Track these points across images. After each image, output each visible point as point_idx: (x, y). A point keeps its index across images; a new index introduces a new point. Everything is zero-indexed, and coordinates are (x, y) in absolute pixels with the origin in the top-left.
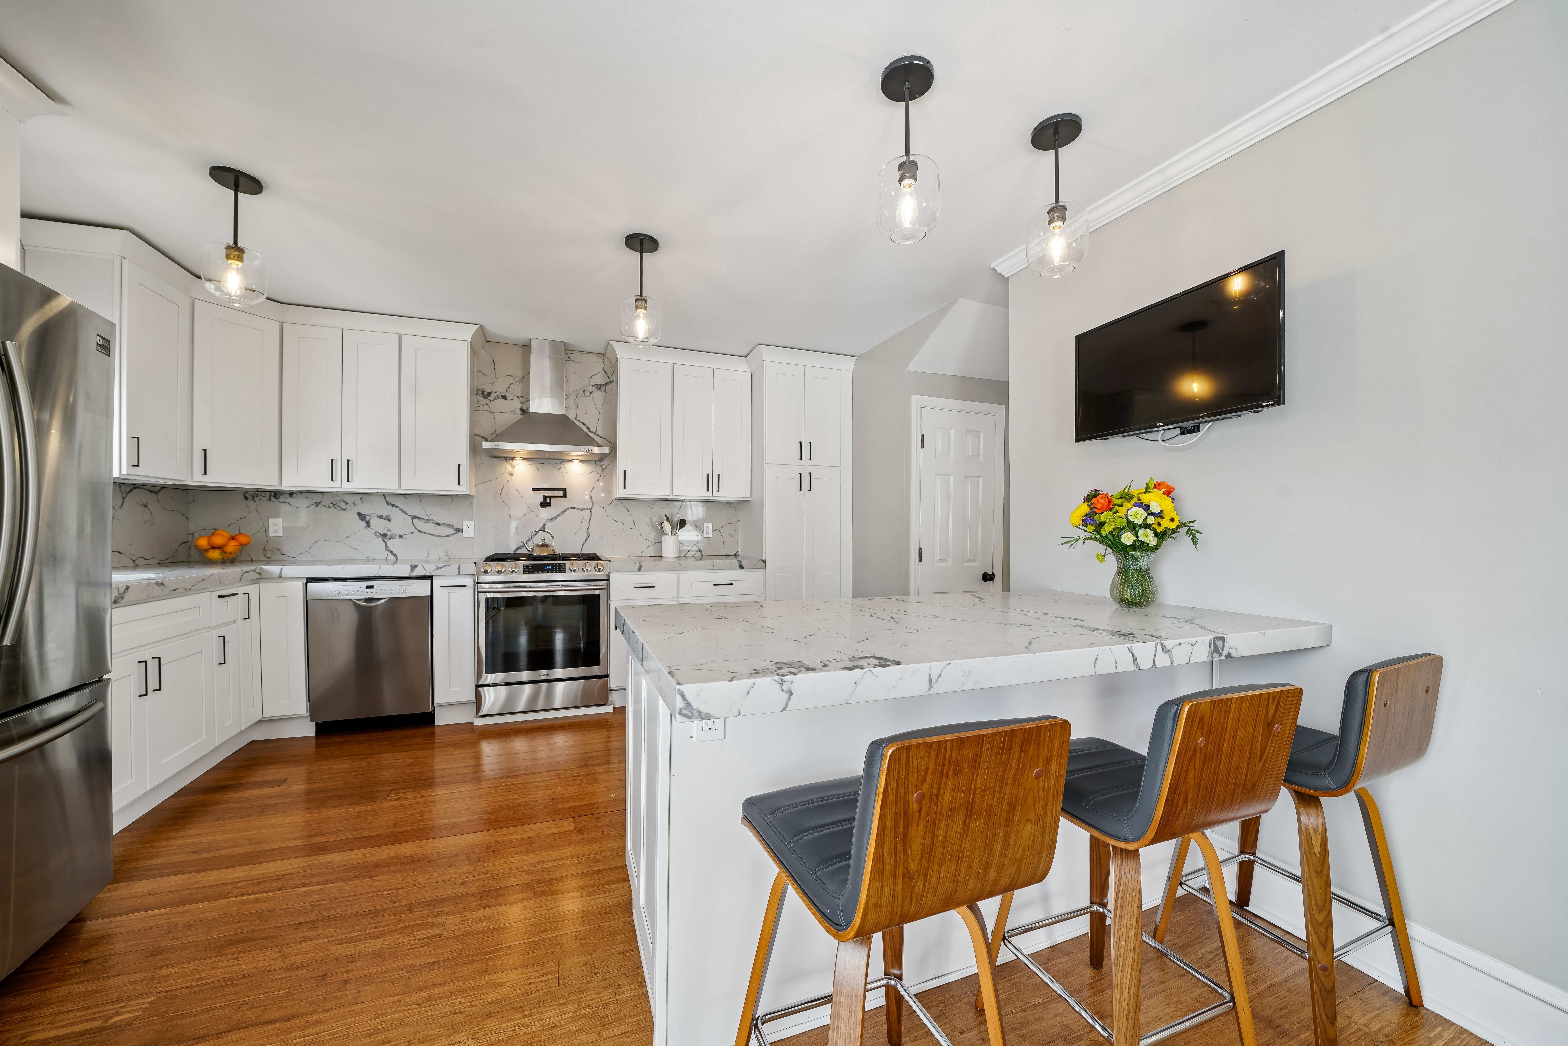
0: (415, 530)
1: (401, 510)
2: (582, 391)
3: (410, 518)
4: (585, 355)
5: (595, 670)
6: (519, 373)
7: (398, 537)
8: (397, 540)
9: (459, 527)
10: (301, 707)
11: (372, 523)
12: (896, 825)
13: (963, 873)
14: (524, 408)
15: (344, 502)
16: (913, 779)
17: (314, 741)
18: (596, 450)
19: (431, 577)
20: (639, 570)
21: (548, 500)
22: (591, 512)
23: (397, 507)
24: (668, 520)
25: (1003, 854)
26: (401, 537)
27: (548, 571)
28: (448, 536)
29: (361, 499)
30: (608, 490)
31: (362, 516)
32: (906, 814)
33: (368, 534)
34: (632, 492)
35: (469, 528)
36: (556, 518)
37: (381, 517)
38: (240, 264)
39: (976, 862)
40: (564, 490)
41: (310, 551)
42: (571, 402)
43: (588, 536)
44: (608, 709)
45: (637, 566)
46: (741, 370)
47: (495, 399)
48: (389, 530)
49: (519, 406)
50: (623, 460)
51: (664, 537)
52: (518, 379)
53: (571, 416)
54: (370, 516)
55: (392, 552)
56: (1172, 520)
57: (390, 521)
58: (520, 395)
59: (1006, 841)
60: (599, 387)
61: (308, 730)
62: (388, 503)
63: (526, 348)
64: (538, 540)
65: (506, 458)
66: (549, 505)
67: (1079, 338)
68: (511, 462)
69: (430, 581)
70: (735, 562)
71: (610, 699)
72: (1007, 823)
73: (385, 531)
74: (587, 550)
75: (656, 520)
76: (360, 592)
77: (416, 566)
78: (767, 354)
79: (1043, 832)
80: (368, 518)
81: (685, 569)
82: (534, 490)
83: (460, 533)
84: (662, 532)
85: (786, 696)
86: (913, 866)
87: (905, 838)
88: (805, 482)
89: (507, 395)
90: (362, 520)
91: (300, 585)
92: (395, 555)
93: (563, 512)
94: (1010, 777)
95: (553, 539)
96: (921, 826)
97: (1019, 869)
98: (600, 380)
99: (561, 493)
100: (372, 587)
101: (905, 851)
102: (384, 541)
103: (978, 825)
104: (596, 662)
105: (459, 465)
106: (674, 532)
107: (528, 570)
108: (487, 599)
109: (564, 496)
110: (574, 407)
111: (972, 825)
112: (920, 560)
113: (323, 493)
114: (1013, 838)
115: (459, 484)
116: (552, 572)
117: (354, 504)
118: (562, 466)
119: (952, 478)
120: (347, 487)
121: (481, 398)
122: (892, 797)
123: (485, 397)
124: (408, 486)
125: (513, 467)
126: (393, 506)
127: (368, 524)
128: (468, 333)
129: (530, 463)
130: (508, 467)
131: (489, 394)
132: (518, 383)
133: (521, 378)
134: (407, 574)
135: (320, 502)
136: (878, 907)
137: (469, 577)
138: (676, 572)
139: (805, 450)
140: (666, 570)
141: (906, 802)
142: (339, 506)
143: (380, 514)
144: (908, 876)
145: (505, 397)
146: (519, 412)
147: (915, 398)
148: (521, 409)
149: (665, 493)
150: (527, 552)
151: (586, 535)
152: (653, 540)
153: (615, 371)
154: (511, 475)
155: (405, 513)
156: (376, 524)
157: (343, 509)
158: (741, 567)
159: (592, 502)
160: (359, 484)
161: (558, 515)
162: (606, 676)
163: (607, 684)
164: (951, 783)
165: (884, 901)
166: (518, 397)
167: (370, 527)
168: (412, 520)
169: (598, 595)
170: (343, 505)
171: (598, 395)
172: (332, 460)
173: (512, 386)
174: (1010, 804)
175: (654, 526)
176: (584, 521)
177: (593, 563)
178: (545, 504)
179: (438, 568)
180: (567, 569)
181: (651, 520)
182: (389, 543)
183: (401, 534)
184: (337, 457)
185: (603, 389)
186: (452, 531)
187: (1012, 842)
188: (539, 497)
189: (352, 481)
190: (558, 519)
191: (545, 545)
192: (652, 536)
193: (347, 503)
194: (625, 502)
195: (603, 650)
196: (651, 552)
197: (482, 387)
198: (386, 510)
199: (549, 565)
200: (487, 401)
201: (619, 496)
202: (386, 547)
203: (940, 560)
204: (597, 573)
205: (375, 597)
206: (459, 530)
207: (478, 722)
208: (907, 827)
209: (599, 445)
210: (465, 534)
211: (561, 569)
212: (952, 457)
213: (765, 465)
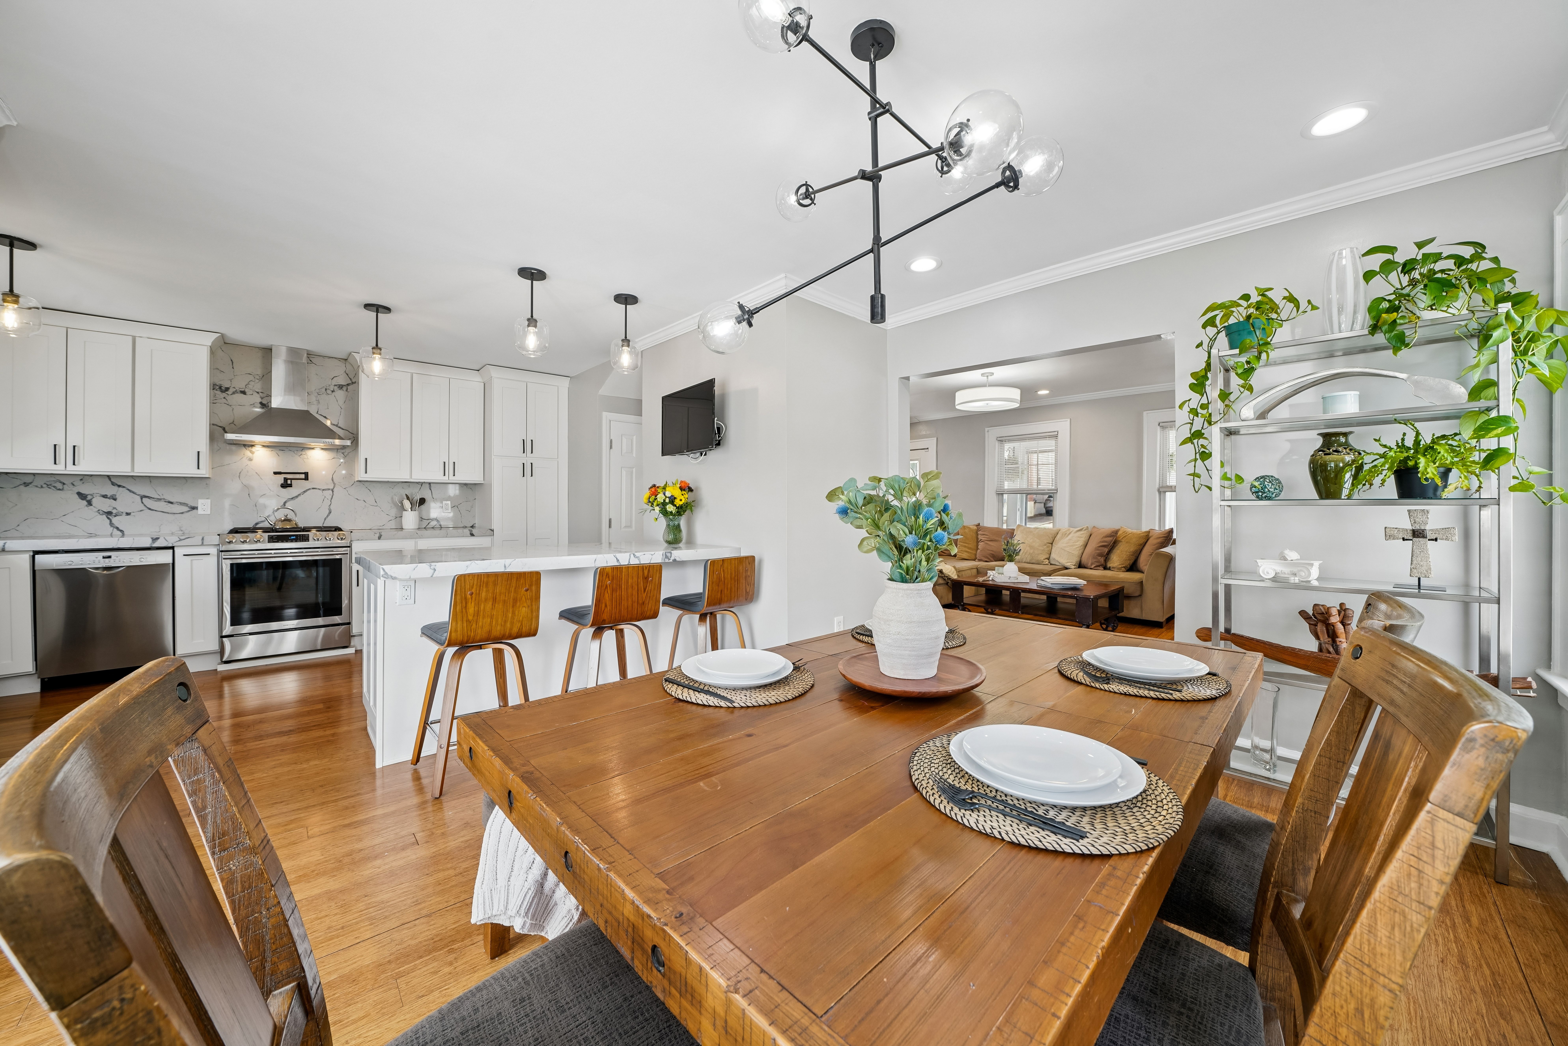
0: (144, 508)
1: (128, 490)
2: (324, 390)
3: (138, 498)
4: (327, 359)
5: (337, 619)
6: (259, 372)
7: (124, 514)
8: (124, 517)
9: (193, 505)
10: (27, 665)
11: (94, 501)
12: (462, 603)
13: (494, 623)
14: (264, 402)
15: (61, 482)
16: (468, 587)
17: (39, 695)
18: (337, 442)
19: (173, 548)
20: (379, 538)
21: (289, 482)
22: (333, 491)
23: (124, 487)
24: (408, 498)
25: (513, 618)
26: (128, 514)
27: (292, 541)
28: (182, 513)
29: (81, 480)
30: (351, 475)
31: (82, 496)
32: (466, 598)
33: (90, 512)
34: (373, 475)
35: (204, 506)
36: (297, 497)
37: (105, 496)
38: (16, 306)
39: (500, 620)
40: (306, 474)
41: (18, 528)
42: (313, 398)
43: (330, 512)
44: (350, 651)
45: (378, 535)
46: (475, 382)
47: (234, 393)
48: (114, 508)
49: (259, 400)
50: (365, 448)
51: (404, 513)
52: (258, 377)
53: (313, 411)
54: (91, 495)
55: (118, 528)
56: (681, 500)
57: (115, 500)
58: (260, 391)
59: (513, 613)
60: (341, 387)
61: (33, 687)
62: (113, 484)
63: (267, 352)
64: (281, 515)
65: (245, 445)
66: (290, 486)
67: (663, 398)
68: (250, 448)
69: (171, 551)
70: (467, 531)
71: (352, 644)
72: (513, 606)
73: (109, 509)
74: (328, 524)
75: (396, 499)
76: (97, 561)
77: (158, 539)
78: (495, 373)
79: (532, 612)
80: (89, 498)
81: (421, 537)
82: (275, 473)
83: (195, 511)
84: (403, 509)
85: (433, 571)
86: (470, 618)
87: (466, 607)
88: (527, 470)
89: (246, 390)
90: (82, 499)
91: (27, 557)
92: (121, 531)
93: (305, 492)
94: (513, 590)
95: (296, 514)
96: (473, 603)
97: (522, 624)
98: (342, 380)
99: (303, 476)
100: (110, 557)
101: (466, 612)
102: (108, 518)
103: (499, 606)
104: (339, 612)
105: (199, 452)
106: (413, 509)
107: (271, 540)
108: (232, 565)
109: (306, 478)
110: (315, 402)
111: (496, 605)
112: (610, 527)
113: (34, 474)
114: (517, 612)
115: (198, 468)
116: (296, 541)
117: (73, 485)
118: (303, 453)
119: (634, 469)
120: (71, 469)
121: (218, 392)
122: (459, 592)
123: (222, 391)
124: (140, 470)
125: (252, 453)
126: (119, 486)
127: (90, 503)
128: (209, 339)
129: (270, 449)
130: (247, 452)
131: (227, 389)
132: (257, 381)
133: (261, 376)
134: (148, 545)
135: (31, 483)
136: (456, 631)
137: (213, 547)
138: (414, 540)
139: (527, 446)
140: (405, 538)
141: (465, 595)
142: (54, 487)
143: (104, 494)
144: (468, 621)
145: (244, 393)
146: (260, 405)
147: (605, 414)
148: (261, 403)
149: (406, 477)
150: (270, 526)
151: (328, 512)
152: (394, 515)
153: (356, 375)
154: (251, 460)
155: (133, 493)
156: (98, 502)
157: (59, 489)
158: (472, 535)
159: (334, 483)
160: (84, 467)
161: (299, 495)
162: (349, 623)
163: (349, 631)
164: (484, 589)
165: (459, 629)
166: (258, 393)
167: (91, 505)
168: (142, 499)
169: (341, 560)
170: (59, 486)
171: (340, 394)
172: (55, 446)
173: (252, 383)
174: (514, 600)
175: (395, 504)
176: (325, 499)
177: (336, 533)
178: (286, 485)
179: (180, 540)
180: (310, 538)
181: (392, 498)
182: (115, 520)
183: (129, 511)
184: (61, 443)
185: (345, 388)
186: (186, 509)
187: (517, 614)
188: (280, 479)
189: (79, 464)
190: (299, 498)
191: (287, 520)
192: (393, 512)
193: (64, 484)
194: (366, 484)
195: (345, 602)
196: (393, 525)
197: (220, 383)
198: (111, 490)
199: (293, 535)
200: (224, 395)
201: (360, 479)
202: (111, 524)
203: (626, 527)
204: (339, 541)
205: (113, 565)
206: (194, 508)
207: (222, 668)
208: (466, 603)
209: (340, 438)
210: (200, 511)
211: (306, 539)
212: (634, 455)
213: (493, 457)
